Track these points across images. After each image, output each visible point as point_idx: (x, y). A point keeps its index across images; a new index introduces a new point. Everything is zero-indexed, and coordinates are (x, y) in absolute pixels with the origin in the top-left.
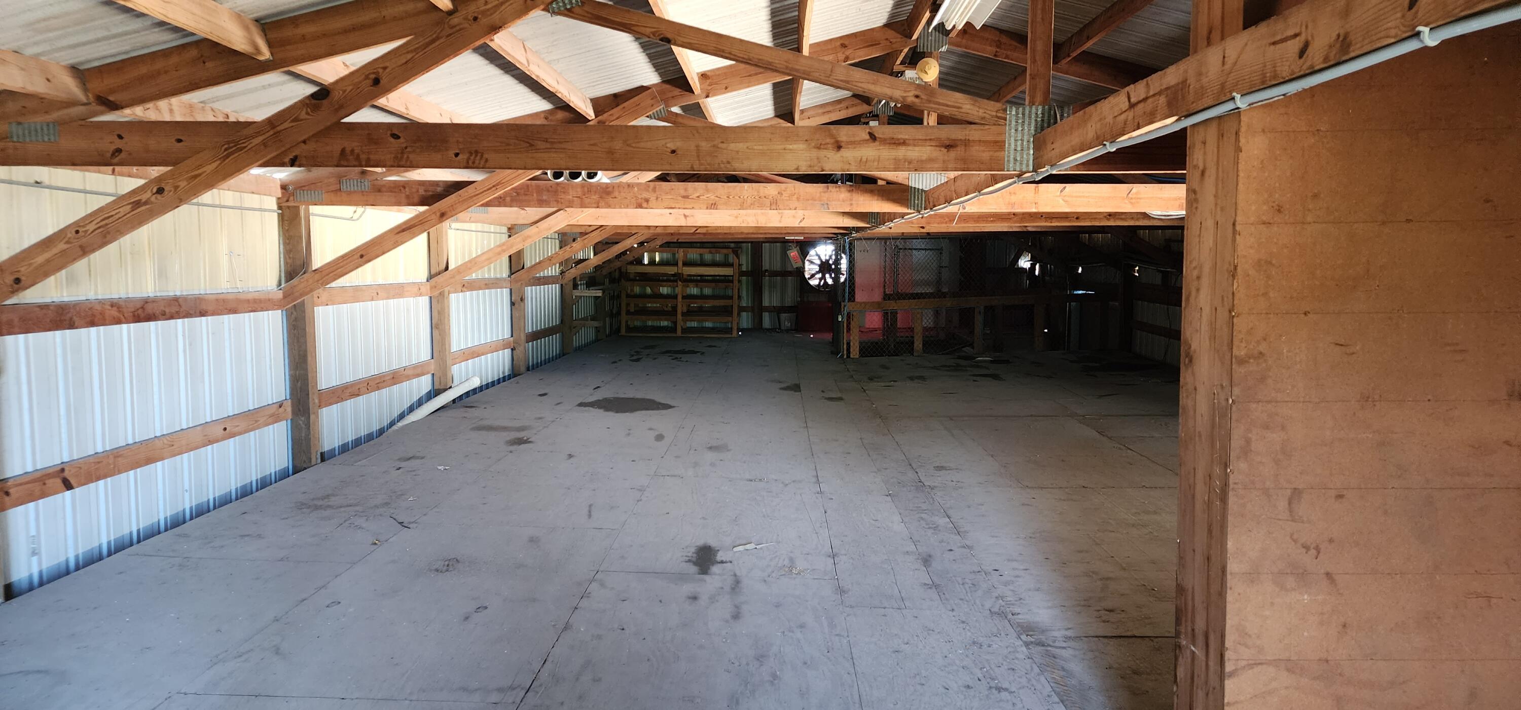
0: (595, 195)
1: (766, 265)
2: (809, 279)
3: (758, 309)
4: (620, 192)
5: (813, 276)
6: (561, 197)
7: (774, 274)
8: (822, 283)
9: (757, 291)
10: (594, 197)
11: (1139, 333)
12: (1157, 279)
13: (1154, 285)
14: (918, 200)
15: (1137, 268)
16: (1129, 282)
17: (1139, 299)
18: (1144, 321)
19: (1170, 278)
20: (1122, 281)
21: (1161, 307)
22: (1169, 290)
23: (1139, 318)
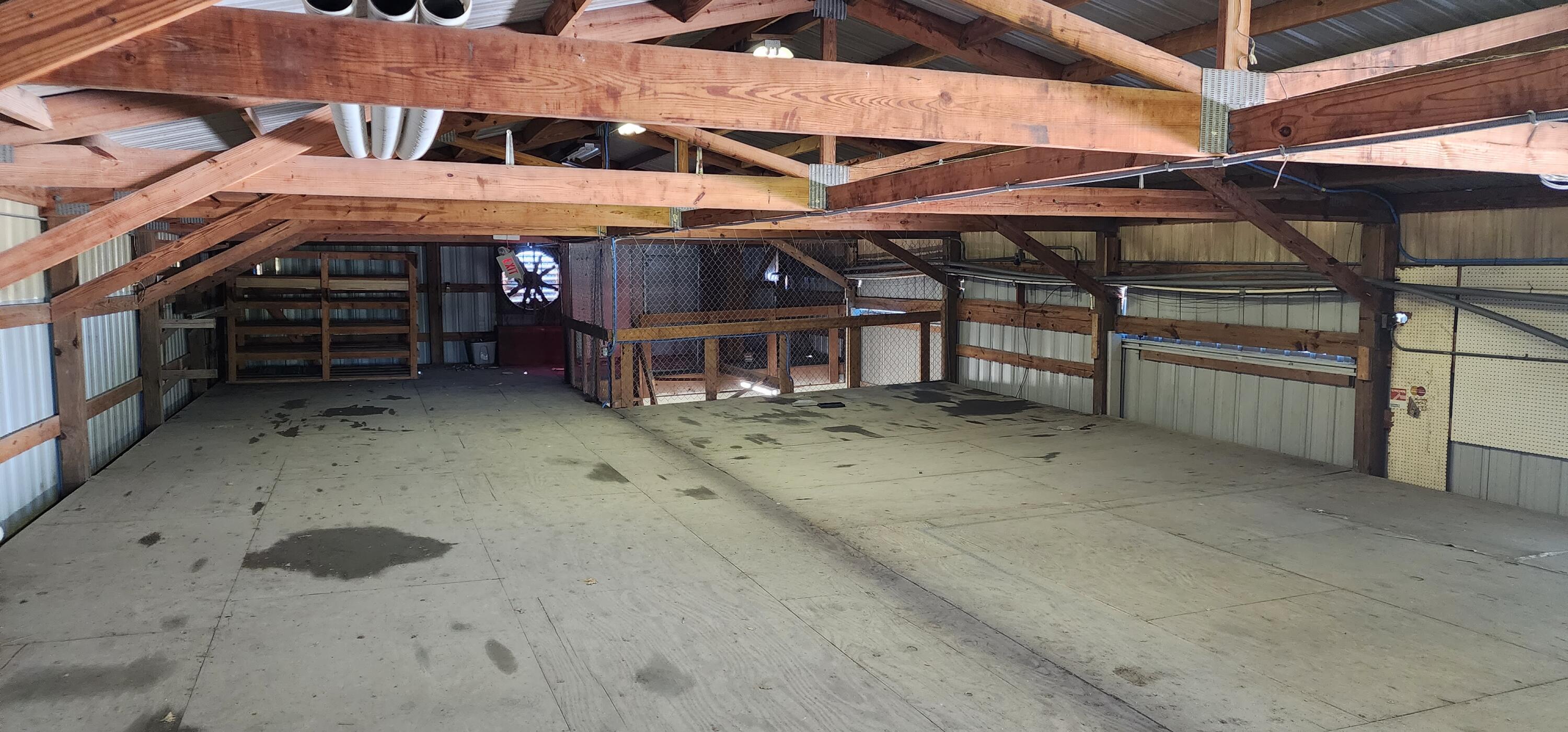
0: (458, 66)
1: (446, 277)
2: (510, 295)
3: (435, 337)
4: (534, 64)
5: (514, 292)
6: (352, 66)
7: (460, 288)
8: (528, 300)
9: (435, 311)
10: (458, 75)
11: (972, 361)
12: (1008, 294)
13: (1001, 302)
14: (1217, 130)
15: (963, 281)
16: (954, 295)
17: (969, 319)
18: (982, 346)
19: (1029, 294)
20: (946, 297)
21: (1009, 329)
22: (1026, 308)
23: (973, 343)
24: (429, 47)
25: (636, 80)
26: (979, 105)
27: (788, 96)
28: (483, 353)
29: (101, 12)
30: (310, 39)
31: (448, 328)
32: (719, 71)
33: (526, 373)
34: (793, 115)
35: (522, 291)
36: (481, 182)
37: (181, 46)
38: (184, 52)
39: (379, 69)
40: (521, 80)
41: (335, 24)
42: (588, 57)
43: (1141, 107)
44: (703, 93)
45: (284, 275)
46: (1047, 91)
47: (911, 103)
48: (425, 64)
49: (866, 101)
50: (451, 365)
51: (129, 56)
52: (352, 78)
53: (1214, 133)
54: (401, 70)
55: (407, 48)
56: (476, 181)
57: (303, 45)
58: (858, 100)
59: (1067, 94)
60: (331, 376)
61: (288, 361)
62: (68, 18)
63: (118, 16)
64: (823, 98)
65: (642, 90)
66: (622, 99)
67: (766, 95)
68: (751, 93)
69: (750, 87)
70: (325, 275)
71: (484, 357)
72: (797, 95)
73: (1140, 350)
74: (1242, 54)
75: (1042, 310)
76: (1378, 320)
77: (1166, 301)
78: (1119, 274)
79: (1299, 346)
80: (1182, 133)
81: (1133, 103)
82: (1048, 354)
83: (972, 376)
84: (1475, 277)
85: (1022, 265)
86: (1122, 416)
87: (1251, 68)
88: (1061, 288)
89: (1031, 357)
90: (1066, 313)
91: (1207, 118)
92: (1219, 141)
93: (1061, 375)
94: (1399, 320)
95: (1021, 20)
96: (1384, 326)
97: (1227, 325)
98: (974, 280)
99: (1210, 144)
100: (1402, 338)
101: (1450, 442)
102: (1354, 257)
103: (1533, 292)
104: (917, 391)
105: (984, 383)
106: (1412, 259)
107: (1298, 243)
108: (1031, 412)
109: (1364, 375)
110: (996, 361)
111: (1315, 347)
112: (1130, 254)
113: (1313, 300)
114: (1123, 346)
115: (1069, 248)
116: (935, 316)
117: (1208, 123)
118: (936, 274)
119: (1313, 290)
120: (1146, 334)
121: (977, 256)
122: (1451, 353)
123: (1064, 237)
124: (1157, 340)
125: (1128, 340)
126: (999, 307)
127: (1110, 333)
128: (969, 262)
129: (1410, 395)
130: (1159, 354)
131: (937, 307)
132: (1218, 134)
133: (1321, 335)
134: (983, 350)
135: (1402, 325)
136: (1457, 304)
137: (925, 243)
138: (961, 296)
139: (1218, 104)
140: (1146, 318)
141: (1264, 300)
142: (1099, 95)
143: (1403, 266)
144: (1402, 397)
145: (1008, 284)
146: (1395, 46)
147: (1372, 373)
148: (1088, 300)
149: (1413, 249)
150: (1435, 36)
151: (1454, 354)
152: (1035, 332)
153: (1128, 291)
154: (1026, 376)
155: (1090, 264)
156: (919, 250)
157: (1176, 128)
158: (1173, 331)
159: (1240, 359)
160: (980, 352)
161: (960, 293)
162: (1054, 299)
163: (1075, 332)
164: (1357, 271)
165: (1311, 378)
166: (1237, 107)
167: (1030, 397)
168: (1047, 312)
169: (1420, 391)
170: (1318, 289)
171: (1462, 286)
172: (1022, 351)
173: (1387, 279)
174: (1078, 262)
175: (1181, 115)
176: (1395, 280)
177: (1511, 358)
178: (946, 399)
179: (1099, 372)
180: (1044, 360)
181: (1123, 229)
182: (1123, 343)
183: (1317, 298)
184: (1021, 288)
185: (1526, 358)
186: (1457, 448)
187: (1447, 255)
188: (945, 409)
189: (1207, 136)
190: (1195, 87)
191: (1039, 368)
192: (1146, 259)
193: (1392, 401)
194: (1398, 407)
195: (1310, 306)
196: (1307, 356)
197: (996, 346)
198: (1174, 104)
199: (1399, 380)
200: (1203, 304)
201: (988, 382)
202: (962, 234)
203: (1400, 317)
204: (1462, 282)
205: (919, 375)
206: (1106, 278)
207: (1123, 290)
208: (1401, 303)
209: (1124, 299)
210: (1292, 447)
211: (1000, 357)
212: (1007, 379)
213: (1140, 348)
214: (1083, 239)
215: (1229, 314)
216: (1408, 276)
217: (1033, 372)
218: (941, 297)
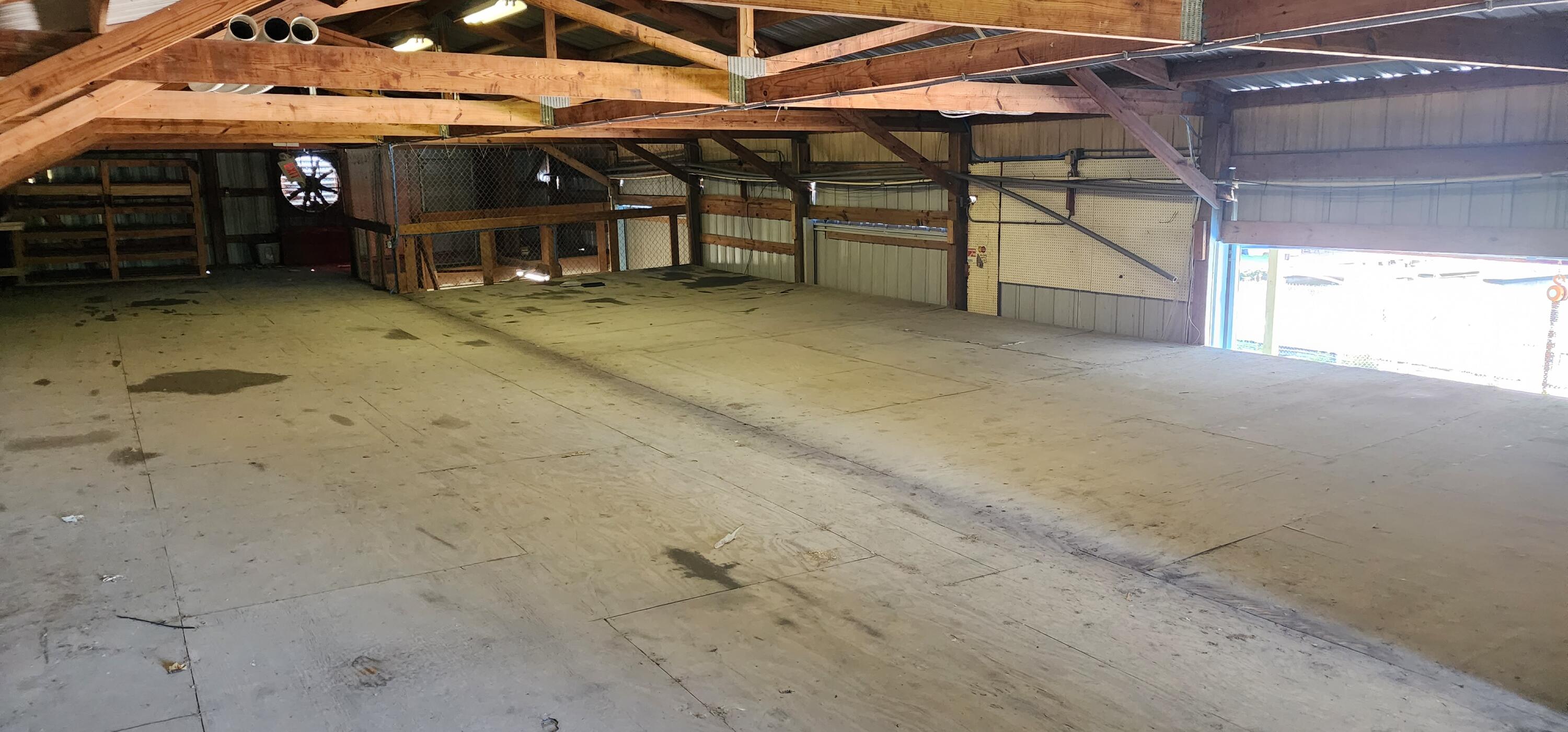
0: (313, 65)
2: (290, 198)
3: (218, 240)
4: (353, 63)
5: (294, 195)
6: (258, 66)
7: (238, 193)
8: (308, 203)
10: (313, 69)
11: (713, 247)
12: (734, 190)
13: (730, 196)
14: (738, 90)
15: (702, 180)
16: (696, 194)
17: (708, 212)
18: (719, 234)
19: (750, 189)
20: (689, 194)
21: (738, 218)
22: (748, 202)
23: (713, 232)
24: (297, 56)
25: (408, 69)
26: (601, 78)
27: (492, 75)
28: (267, 252)
29: (134, 45)
30: (236, 53)
31: (230, 230)
32: (453, 63)
33: (313, 270)
34: (496, 85)
35: (302, 194)
36: (293, 108)
37: (172, 59)
38: (173, 62)
39: (272, 68)
40: (347, 71)
41: (248, 45)
42: (381, 58)
43: (694, 78)
44: (446, 75)
45: (57, 181)
46: (639, 70)
47: (562, 78)
48: (295, 64)
49: (536, 77)
50: (237, 266)
51: (146, 65)
52: (259, 73)
53: (737, 92)
54: (284, 68)
55: (285, 56)
56: (289, 108)
57: (232, 56)
58: (532, 77)
59: (650, 71)
60: (121, 277)
61: (69, 265)
62: (118, 48)
63: (142, 46)
64: (512, 76)
65: (412, 74)
66: (401, 79)
67: (480, 75)
68: (472, 74)
69: (471, 71)
70: (106, 181)
71: (270, 257)
72: (498, 75)
73: (825, 231)
74: (750, 48)
75: (759, 202)
76: (958, 202)
77: (841, 193)
78: (809, 172)
79: (918, 223)
80: (719, 93)
81: (689, 76)
82: (765, 238)
83: (713, 260)
84: (1013, 169)
85: (744, 166)
86: (816, 282)
87: (756, 56)
88: (772, 184)
89: (754, 241)
90: (776, 204)
91: (733, 84)
92: (741, 96)
93: (775, 255)
94: (972, 201)
95: (621, 32)
96: (962, 206)
97: (877, 209)
98: (710, 179)
99: (735, 98)
100: (974, 213)
101: (999, 284)
102: (946, 158)
103: (1035, 178)
104: (667, 273)
105: (722, 264)
106: (978, 157)
107: (898, 147)
108: (750, 283)
109: (951, 240)
110: (729, 245)
111: (927, 223)
112: (816, 157)
113: (926, 188)
114: (816, 229)
115: (775, 151)
116: (681, 209)
117: (733, 87)
118: (679, 174)
119: (921, 181)
120: (828, 219)
121: (710, 159)
122: (998, 222)
123: (772, 142)
124: (836, 223)
125: (817, 224)
126: (729, 201)
127: (804, 219)
128: (706, 163)
129: (977, 252)
130: (837, 234)
131: (683, 201)
132: (740, 92)
133: (930, 214)
134: (719, 237)
135: (973, 204)
136: (1001, 190)
137: (671, 147)
138: (701, 193)
139: (738, 76)
140: (828, 207)
141: (898, 189)
142: (668, 72)
143: (972, 162)
144: (974, 254)
145: (735, 182)
146: (841, 41)
147: (955, 238)
148: (789, 194)
149: (979, 151)
150: (865, 35)
151: (1000, 223)
152: (755, 220)
153: (818, 185)
154: (751, 256)
155: (789, 164)
156: (667, 153)
157: (715, 90)
158: (844, 215)
159: (887, 235)
160: (718, 239)
161: (700, 190)
162: (767, 193)
163: (782, 219)
164: (945, 167)
165: (928, 245)
166: (749, 78)
167: (752, 273)
168: (762, 204)
169: (983, 249)
170: (925, 181)
171: (1003, 175)
172: (748, 236)
173: (962, 172)
174: (782, 163)
175: (717, 83)
176: (968, 172)
177: (1028, 223)
178: (689, 277)
179: (797, 250)
180: (762, 243)
181: (810, 136)
182: (815, 226)
183: (928, 187)
184: (743, 185)
185: (1035, 223)
186: (1003, 285)
187: (996, 155)
188: (685, 284)
189: (733, 93)
190: (724, 67)
191: (760, 250)
192: (827, 160)
193: (969, 258)
194: (972, 260)
195: (924, 193)
196: (925, 229)
197: (729, 234)
198: (713, 77)
199: (972, 244)
200: (863, 194)
201: (725, 264)
202: (699, 140)
203: (973, 199)
204: (1003, 173)
205: (670, 260)
206: (799, 176)
207: (813, 185)
208: (972, 189)
209: (814, 192)
210: (918, 297)
211: (732, 242)
212: (738, 261)
213: (826, 230)
214: (784, 144)
215: (878, 200)
216: (977, 169)
217: (756, 253)
218: (685, 193)
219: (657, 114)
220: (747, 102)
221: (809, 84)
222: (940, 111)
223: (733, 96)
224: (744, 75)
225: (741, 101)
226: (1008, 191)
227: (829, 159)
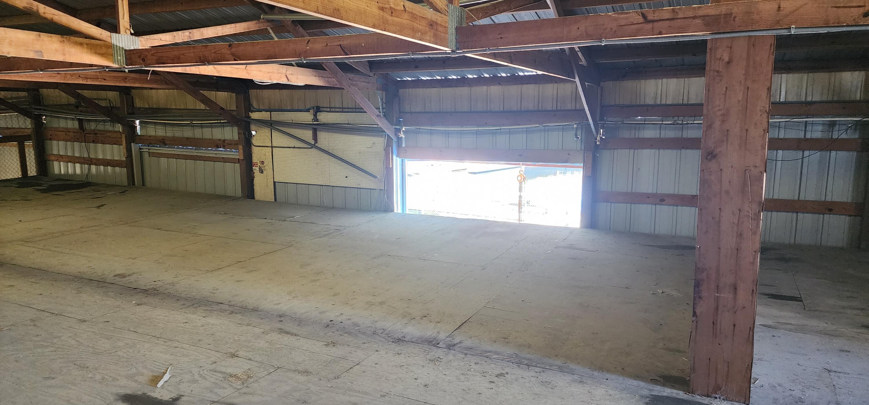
11: (56, 163)
12: (72, 124)
13: (70, 129)
15: (44, 117)
16: (38, 125)
17: (51, 139)
18: (61, 154)
19: (86, 124)
20: (33, 126)
21: (76, 144)
22: (85, 132)
23: (55, 152)
26: (7, 40)
43: (85, 46)
46: (40, 37)
53: (119, 58)
59: (50, 39)
74: (128, 29)
75: (95, 132)
76: (245, 134)
77: (159, 128)
78: (134, 114)
79: (218, 147)
80: (105, 57)
81: (81, 44)
82: (101, 157)
83: (56, 171)
84: (277, 116)
85: (80, 109)
86: (143, 185)
87: (132, 34)
88: (104, 121)
89: (91, 159)
90: (108, 134)
91: (115, 52)
92: (122, 61)
93: (109, 168)
94: (253, 134)
96: (247, 137)
97: (187, 138)
98: (51, 116)
99: (118, 62)
100: (254, 141)
101: (274, 182)
102: (234, 108)
103: (293, 122)
104: (19, 182)
105: (64, 175)
106: (255, 108)
108: (93, 188)
109: (242, 157)
110: (70, 162)
111: (224, 147)
112: (138, 104)
113: (221, 126)
114: (141, 150)
115: (105, 99)
116: (28, 138)
117: (116, 54)
118: (25, 113)
119: (219, 121)
120: (151, 144)
121: (51, 103)
122: (271, 147)
123: (103, 94)
124: (157, 147)
125: (143, 147)
126: (69, 132)
127: (132, 144)
128: (48, 106)
129: (259, 164)
130: (158, 153)
131: (29, 132)
132: (121, 58)
133: (226, 141)
134: (61, 156)
135: (254, 136)
136: (272, 128)
138: (44, 126)
139: (119, 47)
140: (150, 136)
141: (202, 126)
142: (65, 40)
143: (252, 112)
144: (257, 166)
145: (73, 119)
147: (244, 156)
148: (119, 128)
149: (255, 105)
152: (92, 145)
153: (140, 123)
154: (89, 169)
155: (118, 108)
157: (102, 55)
158: (163, 142)
159: (195, 154)
160: (60, 158)
161: (43, 124)
162: (101, 127)
163: (114, 144)
164: (234, 113)
165: (225, 160)
166: (128, 49)
167: (92, 180)
168: (97, 134)
169: (263, 163)
170: (221, 121)
171: (272, 120)
172: (86, 155)
173: (246, 117)
174: (112, 107)
175: (104, 50)
176: (249, 117)
177: (290, 148)
178: (40, 185)
179: (128, 164)
180: (99, 160)
181: (133, 91)
182: (140, 149)
183: (223, 125)
184: (80, 121)
185: (294, 148)
186: (277, 183)
187: (266, 108)
188: (38, 190)
189: (116, 58)
190: (108, 40)
191: (96, 164)
192: (147, 107)
193: (253, 168)
194: (256, 169)
195: (220, 129)
196: (222, 151)
197: (69, 154)
198: (101, 46)
199: (255, 159)
200: (176, 129)
201: (67, 174)
203: (254, 133)
204: (272, 118)
205: (20, 173)
206: (126, 116)
207: (137, 122)
208: (252, 127)
209: (138, 128)
210: (219, 191)
211: (73, 160)
212: (78, 171)
213: (149, 151)
214: (112, 95)
215: (188, 133)
216: (255, 115)
217: (93, 168)
218: (30, 126)
219: (41, 70)
220: (127, 65)
221: (181, 56)
222: (253, 79)
223: (116, 60)
224: (124, 46)
225: (122, 64)
226: (277, 129)
227: (149, 105)
